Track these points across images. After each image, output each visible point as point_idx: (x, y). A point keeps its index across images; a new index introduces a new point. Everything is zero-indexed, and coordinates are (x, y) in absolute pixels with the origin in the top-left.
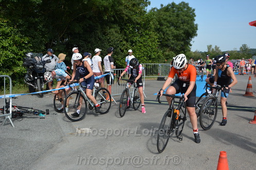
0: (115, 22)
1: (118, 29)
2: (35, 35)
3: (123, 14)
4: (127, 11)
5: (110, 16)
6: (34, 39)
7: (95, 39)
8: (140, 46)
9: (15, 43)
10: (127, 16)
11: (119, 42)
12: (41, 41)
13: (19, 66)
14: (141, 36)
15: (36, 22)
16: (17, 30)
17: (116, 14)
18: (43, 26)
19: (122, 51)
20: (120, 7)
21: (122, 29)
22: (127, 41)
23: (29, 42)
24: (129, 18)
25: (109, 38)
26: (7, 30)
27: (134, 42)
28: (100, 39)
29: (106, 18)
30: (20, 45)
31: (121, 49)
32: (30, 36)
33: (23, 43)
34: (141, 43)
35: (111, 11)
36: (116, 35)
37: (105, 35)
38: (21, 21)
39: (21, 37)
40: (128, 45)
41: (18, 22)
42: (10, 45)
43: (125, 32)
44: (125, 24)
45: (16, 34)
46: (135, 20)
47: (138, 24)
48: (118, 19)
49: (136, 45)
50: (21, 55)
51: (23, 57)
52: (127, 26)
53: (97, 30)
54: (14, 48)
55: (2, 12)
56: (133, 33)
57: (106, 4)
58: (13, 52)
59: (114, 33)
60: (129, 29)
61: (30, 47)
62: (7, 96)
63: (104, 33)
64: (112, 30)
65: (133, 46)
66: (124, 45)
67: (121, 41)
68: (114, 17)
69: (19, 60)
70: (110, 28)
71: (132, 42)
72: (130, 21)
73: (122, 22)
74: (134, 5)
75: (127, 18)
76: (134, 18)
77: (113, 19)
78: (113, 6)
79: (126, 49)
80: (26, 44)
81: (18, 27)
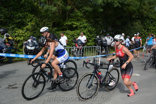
0: (138, 19)
1: (140, 22)
2: (98, 27)
3: (144, 14)
4: (146, 12)
5: (136, 15)
6: (97, 29)
7: (127, 28)
8: (153, 32)
9: (89, 31)
10: (146, 15)
11: (140, 30)
12: (100, 30)
13: (89, 42)
14: (154, 26)
15: (99, 20)
16: (90, 25)
17: (140, 14)
18: (102, 22)
19: (142, 35)
20: (142, 10)
21: (142, 22)
22: (145, 29)
23: (95, 31)
24: (147, 16)
25: (134, 27)
26: (86, 25)
27: (149, 30)
28: (130, 28)
29: (134, 16)
30: (91, 32)
31: (141, 34)
32: (95, 28)
33: (92, 31)
34: (154, 30)
35: (137, 13)
36: (139, 26)
37: (133, 26)
38: (92, 20)
39: (91, 28)
40: (146, 31)
41: (91, 21)
42: (87, 32)
43: (144, 24)
44: (145, 19)
45: (89, 27)
46: (151, 17)
47: (152, 19)
48: (140, 17)
49: (150, 31)
50: (91, 37)
51: (91, 38)
52: (146, 21)
53: (128, 23)
54: (88, 33)
55: (84, 17)
56: (149, 24)
57: (135, 9)
58: (88, 35)
59: (138, 25)
60: (147, 22)
61: (95, 33)
62: (99, 56)
63: (132, 25)
64: (137, 23)
65: (148, 32)
66: (143, 31)
67: (142, 29)
68: (138, 16)
69: (90, 39)
70: (136, 22)
71: (148, 30)
72: (148, 17)
73: (143, 18)
74: (151, 8)
75: (146, 16)
76: (150, 15)
77: (138, 17)
78: (138, 10)
79: (144, 34)
80: (93, 31)
81: (90, 23)
